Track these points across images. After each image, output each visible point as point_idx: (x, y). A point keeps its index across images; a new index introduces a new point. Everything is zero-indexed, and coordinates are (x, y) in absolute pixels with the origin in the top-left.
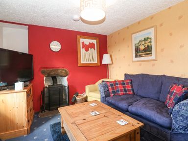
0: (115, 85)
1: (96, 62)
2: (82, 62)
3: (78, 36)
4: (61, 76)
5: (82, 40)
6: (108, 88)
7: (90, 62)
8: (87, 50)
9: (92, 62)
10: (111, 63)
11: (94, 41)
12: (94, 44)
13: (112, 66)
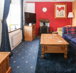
0: (70, 28)
1: (65, 16)
2: (57, 17)
3: (55, 4)
4: (47, 23)
5: (57, 6)
6: (66, 29)
7: (61, 17)
8: (60, 11)
9: (62, 17)
10: (74, 17)
11: (64, 6)
12: (64, 7)
13: (74, 19)
